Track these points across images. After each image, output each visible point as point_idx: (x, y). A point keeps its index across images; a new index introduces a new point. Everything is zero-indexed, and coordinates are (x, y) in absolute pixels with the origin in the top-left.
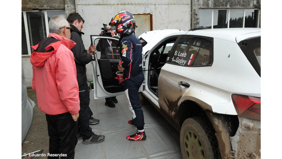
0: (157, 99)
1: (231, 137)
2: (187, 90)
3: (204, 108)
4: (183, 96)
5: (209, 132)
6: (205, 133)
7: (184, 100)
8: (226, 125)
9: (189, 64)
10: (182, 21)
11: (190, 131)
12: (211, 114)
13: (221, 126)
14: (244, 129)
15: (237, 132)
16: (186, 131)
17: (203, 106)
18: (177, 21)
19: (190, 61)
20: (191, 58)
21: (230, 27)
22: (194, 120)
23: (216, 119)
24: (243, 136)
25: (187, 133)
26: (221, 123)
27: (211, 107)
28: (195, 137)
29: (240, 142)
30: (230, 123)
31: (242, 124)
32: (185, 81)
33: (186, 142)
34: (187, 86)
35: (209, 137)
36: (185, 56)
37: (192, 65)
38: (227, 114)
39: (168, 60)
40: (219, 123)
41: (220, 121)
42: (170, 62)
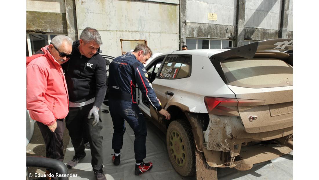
0: (149, 109)
1: (204, 132)
2: (172, 98)
3: (184, 110)
4: (168, 103)
5: (188, 129)
6: (185, 131)
7: (169, 106)
8: (200, 122)
9: (173, 77)
10: (172, 47)
11: (174, 131)
12: (189, 114)
13: (196, 123)
14: (213, 124)
15: (208, 127)
16: (170, 132)
17: (183, 108)
18: (168, 47)
19: (174, 74)
20: (175, 72)
21: (211, 48)
22: (177, 122)
23: (192, 118)
24: (213, 129)
25: (172, 134)
26: (196, 121)
27: (188, 107)
28: (178, 135)
29: (210, 134)
30: (203, 121)
31: (212, 121)
32: (169, 91)
33: (171, 141)
34: (171, 94)
35: (188, 134)
36: (170, 71)
37: (176, 78)
38: (201, 112)
39: (157, 75)
40: (194, 121)
41: (196, 119)
42: (159, 77)
